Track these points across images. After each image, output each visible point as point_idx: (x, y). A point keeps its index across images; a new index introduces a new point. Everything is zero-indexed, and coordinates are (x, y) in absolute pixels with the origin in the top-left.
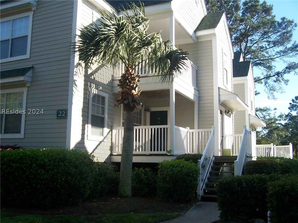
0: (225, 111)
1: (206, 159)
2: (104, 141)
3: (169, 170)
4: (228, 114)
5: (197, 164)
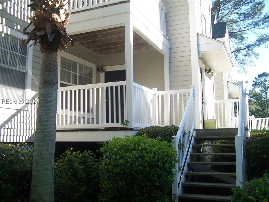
0: (205, 70)
1: (184, 134)
2: (26, 109)
3: (118, 156)
4: (210, 73)
5: (171, 144)
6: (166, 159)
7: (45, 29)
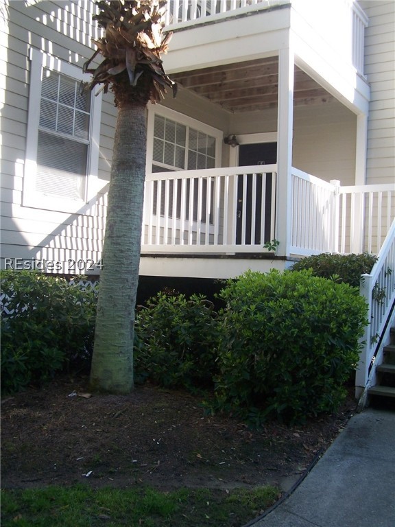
1: (387, 272)
2: (88, 213)
3: (253, 307)
5: (357, 289)
6: (344, 317)
7: (123, 62)
